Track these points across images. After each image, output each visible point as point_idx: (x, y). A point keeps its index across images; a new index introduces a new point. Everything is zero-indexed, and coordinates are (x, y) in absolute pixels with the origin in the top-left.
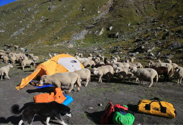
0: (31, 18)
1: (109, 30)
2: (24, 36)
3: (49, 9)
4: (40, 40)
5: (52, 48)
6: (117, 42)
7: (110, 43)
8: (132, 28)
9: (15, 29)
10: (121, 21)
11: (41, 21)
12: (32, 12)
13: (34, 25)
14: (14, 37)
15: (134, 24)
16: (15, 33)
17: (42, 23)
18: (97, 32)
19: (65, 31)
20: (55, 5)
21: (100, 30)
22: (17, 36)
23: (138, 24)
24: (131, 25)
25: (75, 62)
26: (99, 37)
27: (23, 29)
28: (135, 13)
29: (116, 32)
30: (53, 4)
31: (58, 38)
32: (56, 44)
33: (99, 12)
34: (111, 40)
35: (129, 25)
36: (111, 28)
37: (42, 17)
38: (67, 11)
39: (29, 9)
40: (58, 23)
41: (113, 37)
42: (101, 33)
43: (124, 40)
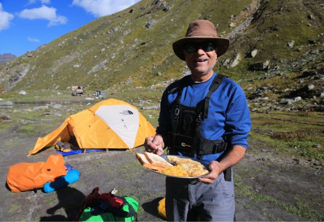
0: (119, 43)
1: (251, 57)
2: (107, 72)
3: (146, 26)
4: (130, 78)
5: (146, 91)
6: (265, 78)
7: (251, 81)
8: (298, 50)
9: (95, 62)
10: (274, 38)
11: (134, 46)
12: (120, 33)
13: (122, 54)
14: (93, 74)
15: (302, 43)
16: (95, 68)
17: (135, 50)
18: (228, 60)
19: (171, 62)
20: (157, 18)
21: (234, 57)
22: (97, 73)
23: (311, 42)
24: (296, 44)
26: (232, 70)
27: (106, 61)
28: (304, 20)
29: (265, 59)
30: (153, 17)
31: (160, 74)
32: (155, 83)
33: (232, 25)
34: (253, 75)
35: (291, 45)
36: (254, 53)
37: (136, 40)
38: (176, 28)
39: (116, 29)
40: (160, 48)
41: (259, 70)
42: (236, 63)
43: (279, 75)
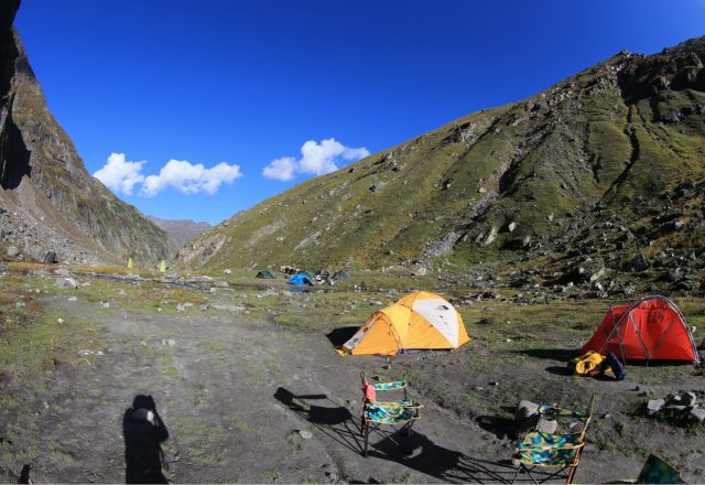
0: (336, 210)
1: (508, 231)
2: (319, 248)
3: (371, 189)
4: (351, 258)
5: (377, 275)
6: (528, 259)
7: (512, 263)
8: (558, 224)
9: (303, 235)
10: (532, 208)
11: (355, 214)
12: (337, 198)
13: (340, 225)
14: (301, 249)
15: (561, 216)
16: (303, 242)
17: (357, 219)
18: (481, 236)
19: (407, 238)
20: (385, 180)
21: (488, 232)
22: (306, 248)
23: (569, 215)
24: (555, 218)
25: (446, 308)
26: (487, 248)
27: (318, 233)
28: (560, 190)
29: (524, 235)
30: (380, 178)
31: (392, 252)
32: (387, 266)
33: (482, 190)
34: (511, 255)
35: (551, 218)
36: (512, 226)
37: (358, 206)
38: (410, 192)
39: (332, 193)
40: (392, 218)
41: (518, 248)
42: (491, 239)
43: (543, 255)
